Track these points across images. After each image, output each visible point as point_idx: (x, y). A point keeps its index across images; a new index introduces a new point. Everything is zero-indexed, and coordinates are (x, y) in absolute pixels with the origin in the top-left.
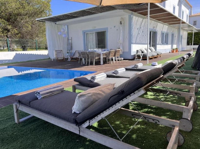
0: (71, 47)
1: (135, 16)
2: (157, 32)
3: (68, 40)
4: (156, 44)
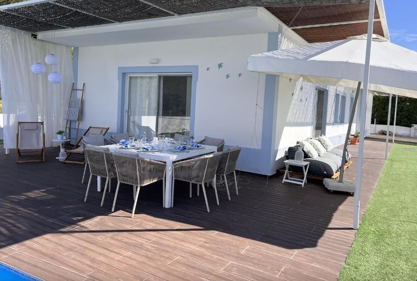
0: (81, 112)
1: (288, 40)
2: (328, 90)
3: (74, 89)
4: (325, 124)
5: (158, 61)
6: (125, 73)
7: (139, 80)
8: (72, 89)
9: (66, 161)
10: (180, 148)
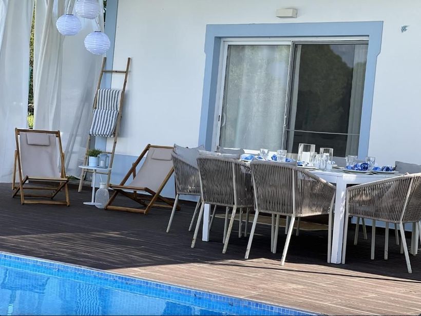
0: (121, 119)
3: (106, 70)
5: (296, 13)
6: (220, 38)
7: (247, 52)
8: (103, 71)
9: (110, 207)
10: (356, 166)
